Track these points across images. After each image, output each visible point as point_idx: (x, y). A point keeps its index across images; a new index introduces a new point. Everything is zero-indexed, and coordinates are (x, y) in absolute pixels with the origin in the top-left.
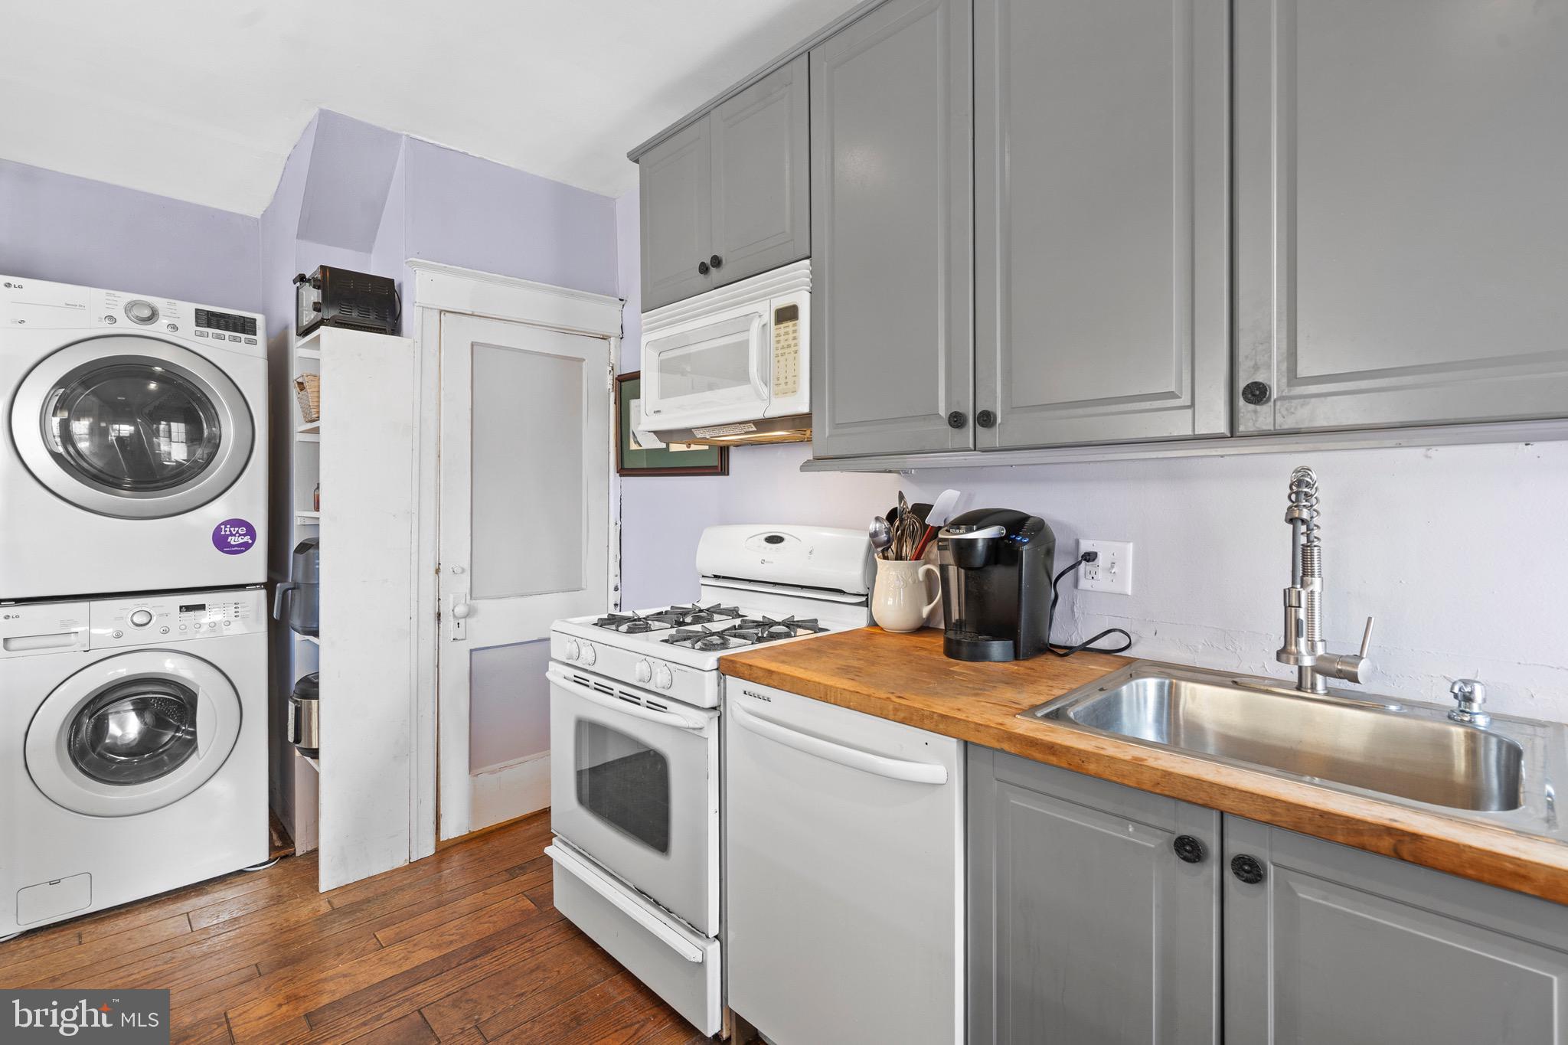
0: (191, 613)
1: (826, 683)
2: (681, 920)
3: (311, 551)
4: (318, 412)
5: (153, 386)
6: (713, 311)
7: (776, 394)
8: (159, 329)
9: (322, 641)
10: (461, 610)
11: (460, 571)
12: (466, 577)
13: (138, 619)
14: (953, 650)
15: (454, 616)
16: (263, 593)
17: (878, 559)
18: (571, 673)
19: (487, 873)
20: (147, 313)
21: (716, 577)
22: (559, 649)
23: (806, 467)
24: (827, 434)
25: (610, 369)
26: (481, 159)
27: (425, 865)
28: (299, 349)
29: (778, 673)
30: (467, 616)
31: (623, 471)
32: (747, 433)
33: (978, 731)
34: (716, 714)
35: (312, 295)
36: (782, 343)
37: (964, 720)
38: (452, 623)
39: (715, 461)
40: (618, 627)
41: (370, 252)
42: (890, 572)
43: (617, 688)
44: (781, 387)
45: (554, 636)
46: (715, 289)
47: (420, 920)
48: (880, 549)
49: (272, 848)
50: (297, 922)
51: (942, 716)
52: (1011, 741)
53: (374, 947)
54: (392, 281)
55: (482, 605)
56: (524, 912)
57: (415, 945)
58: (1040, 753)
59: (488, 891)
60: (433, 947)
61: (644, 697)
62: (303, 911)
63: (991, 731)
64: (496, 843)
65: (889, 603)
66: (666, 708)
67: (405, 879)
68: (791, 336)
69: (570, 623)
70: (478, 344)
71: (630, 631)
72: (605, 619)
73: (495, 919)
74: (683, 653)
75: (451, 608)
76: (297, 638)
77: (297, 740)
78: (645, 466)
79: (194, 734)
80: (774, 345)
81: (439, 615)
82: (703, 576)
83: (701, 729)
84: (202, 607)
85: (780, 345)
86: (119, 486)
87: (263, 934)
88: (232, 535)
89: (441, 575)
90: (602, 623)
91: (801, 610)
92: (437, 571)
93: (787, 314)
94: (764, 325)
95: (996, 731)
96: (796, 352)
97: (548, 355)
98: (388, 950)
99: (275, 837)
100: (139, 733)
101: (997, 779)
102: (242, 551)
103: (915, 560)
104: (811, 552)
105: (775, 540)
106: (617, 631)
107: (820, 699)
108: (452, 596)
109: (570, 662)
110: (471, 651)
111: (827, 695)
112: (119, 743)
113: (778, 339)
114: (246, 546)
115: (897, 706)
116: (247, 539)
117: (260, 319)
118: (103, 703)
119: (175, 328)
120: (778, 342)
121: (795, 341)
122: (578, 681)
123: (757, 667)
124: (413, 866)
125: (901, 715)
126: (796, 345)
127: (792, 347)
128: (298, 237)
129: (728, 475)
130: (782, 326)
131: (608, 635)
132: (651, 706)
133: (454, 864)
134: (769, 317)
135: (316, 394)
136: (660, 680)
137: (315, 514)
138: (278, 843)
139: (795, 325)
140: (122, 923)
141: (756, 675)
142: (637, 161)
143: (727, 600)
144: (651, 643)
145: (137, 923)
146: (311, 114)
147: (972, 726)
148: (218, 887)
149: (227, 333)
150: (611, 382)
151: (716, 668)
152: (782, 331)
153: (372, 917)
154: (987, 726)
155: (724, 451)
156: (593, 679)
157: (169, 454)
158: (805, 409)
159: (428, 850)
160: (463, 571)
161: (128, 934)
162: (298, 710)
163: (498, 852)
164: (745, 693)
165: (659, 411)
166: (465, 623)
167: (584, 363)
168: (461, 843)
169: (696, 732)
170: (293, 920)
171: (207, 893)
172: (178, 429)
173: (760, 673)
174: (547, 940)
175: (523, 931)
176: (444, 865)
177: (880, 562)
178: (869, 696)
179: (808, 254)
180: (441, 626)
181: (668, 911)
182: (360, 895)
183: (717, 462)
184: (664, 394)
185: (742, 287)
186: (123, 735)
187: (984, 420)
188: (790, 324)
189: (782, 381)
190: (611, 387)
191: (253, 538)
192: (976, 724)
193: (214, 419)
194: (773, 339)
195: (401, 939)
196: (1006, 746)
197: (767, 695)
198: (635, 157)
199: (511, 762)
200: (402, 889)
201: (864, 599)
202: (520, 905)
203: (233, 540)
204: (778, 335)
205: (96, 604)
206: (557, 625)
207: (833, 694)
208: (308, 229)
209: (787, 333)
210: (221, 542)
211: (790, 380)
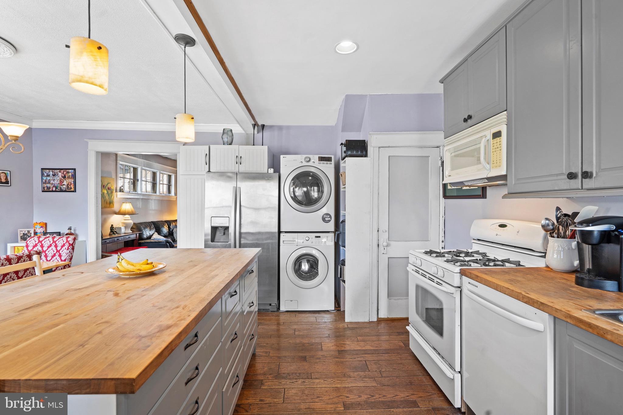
0: (317, 238)
1: (497, 283)
2: (446, 362)
3: (344, 223)
4: (345, 183)
5: (310, 178)
6: (478, 133)
7: (493, 168)
8: (310, 163)
9: (346, 249)
10: (385, 244)
11: (385, 231)
12: (387, 233)
13: (307, 239)
14: (579, 282)
15: (383, 246)
16: (333, 234)
17: (549, 237)
18: (414, 268)
19: (391, 331)
20: (308, 159)
21: (479, 240)
22: (412, 260)
23: (504, 197)
24: (513, 183)
25: (440, 158)
26: (392, 94)
27: (373, 323)
28: (342, 164)
29: (480, 277)
30: (387, 246)
31: (445, 197)
32: (484, 183)
33: (557, 312)
34: (460, 289)
35: (344, 149)
36: (495, 147)
37: (551, 306)
38: (382, 248)
39: (480, 193)
40: (431, 254)
41: (360, 131)
42: (555, 243)
43: (428, 275)
44: (494, 165)
45: (410, 256)
46: (470, 127)
47: (369, 338)
48: (549, 233)
49: (335, 307)
50: (339, 327)
51: (542, 303)
52: (571, 318)
53: (356, 340)
54: (365, 141)
55: (392, 243)
56: (400, 346)
57: (367, 344)
58: (584, 326)
59: (391, 337)
60: (372, 346)
61: (436, 280)
62: (341, 325)
63: (562, 313)
64: (395, 323)
65: (554, 257)
66: (442, 284)
67: (367, 325)
68: (499, 143)
69: (415, 251)
70: (391, 156)
71: (437, 256)
72: (428, 251)
73: (391, 345)
74: (450, 266)
75: (382, 243)
76: (341, 248)
77: (341, 277)
78: (456, 195)
79: (318, 271)
80: (492, 148)
81: (378, 245)
82: (473, 239)
83: (453, 294)
84: (319, 237)
85: (494, 148)
86: (303, 204)
87: (331, 328)
88: (326, 218)
89: (379, 232)
90: (426, 253)
91: (514, 256)
92: (378, 231)
93: (497, 135)
94: (488, 140)
95: (564, 313)
96: (500, 150)
97: (416, 156)
98: (360, 342)
99: (336, 304)
100: (308, 269)
101: (568, 335)
102: (328, 222)
103: (570, 238)
104: (518, 232)
105: (503, 226)
106: (431, 256)
107: (495, 289)
108: (382, 239)
109: (414, 264)
110: (389, 258)
111: (497, 288)
112: (304, 271)
113: (493, 145)
114: (330, 221)
115: (523, 296)
116: (330, 219)
117: (333, 157)
118: (301, 259)
119: (314, 162)
120: (493, 146)
121: (500, 146)
122: (417, 272)
123: (473, 274)
124: (370, 322)
125: (525, 300)
126: (500, 147)
127: (499, 148)
128: (342, 132)
129: (486, 198)
130: (495, 140)
131: (427, 257)
132: (438, 283)
133: (382, 326)
134: (490, 136)
135: (345, 177)
136: (440, 274)
137: (344, 212)
138: (337, 306)
139: (500, 139)
140: (303, 315)
141: (472, 277)
142: (442, 83)
143: (482, 249)
144: (440, 261)
145: (306, 316)
146: (343, 97)
147: (554, 309)
148: (323, 313)
149: (325, 162)
150: (441, 163)
151: (459, 272)
152: (495, 142)
153: (357, 332)
154: (561, 311)
155: (484, 189)
156: (421, 271)
157: (314, 195)
158: (504, 173)
159: (375, 319)
160: (386, 231)
161: (304, 318)
162: (341, 268)
163: (396, 326)
164: (469, 283)
165: (450, 176)
166: (387, 248)
167: (430, 157)
168: (385, 320)
169: (451, 295)
170: (338, 327)
171: (320, 314)
172: (316, 188)
173: (474, 276)
174: (406, 357)
175: (399, 352)
176: (379, 325)
177: (550, 238)
178: (513, 290)
179: (506, 109)
180: (379, 248)
181: (443, 358)
182: (355, 326)
183: (482, 193)
184: (453, 169)
185: (480, 126)
186: (305, 269)
187: (585, 176)
188: (498, 138)
189: (495, 162)
190: (441, 165)
191: (331, 219)
192: (556, 308)
193: (322, 186)
194: (492, 145)
195: (363, 341)
196: (569, 320)
197: (477, 285)
198: (442, 81)
199: (402, 298)
200: (366, 328)
201: (544, 254)
202: (400, 344)
203: (327, 219)
204: (494, 144)
205: (299, 234)
206: (411, 252)
207: (499, 288)
208: (344, 129)
209: (497, 143)
210: (324, 219)
211: (498, 162)
